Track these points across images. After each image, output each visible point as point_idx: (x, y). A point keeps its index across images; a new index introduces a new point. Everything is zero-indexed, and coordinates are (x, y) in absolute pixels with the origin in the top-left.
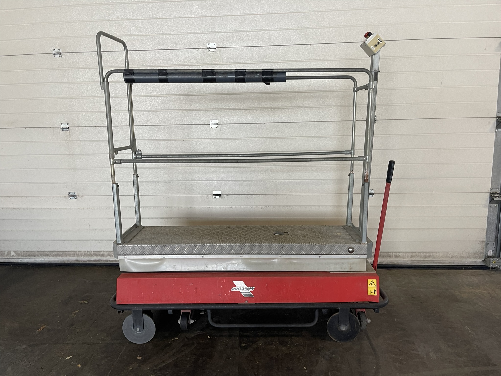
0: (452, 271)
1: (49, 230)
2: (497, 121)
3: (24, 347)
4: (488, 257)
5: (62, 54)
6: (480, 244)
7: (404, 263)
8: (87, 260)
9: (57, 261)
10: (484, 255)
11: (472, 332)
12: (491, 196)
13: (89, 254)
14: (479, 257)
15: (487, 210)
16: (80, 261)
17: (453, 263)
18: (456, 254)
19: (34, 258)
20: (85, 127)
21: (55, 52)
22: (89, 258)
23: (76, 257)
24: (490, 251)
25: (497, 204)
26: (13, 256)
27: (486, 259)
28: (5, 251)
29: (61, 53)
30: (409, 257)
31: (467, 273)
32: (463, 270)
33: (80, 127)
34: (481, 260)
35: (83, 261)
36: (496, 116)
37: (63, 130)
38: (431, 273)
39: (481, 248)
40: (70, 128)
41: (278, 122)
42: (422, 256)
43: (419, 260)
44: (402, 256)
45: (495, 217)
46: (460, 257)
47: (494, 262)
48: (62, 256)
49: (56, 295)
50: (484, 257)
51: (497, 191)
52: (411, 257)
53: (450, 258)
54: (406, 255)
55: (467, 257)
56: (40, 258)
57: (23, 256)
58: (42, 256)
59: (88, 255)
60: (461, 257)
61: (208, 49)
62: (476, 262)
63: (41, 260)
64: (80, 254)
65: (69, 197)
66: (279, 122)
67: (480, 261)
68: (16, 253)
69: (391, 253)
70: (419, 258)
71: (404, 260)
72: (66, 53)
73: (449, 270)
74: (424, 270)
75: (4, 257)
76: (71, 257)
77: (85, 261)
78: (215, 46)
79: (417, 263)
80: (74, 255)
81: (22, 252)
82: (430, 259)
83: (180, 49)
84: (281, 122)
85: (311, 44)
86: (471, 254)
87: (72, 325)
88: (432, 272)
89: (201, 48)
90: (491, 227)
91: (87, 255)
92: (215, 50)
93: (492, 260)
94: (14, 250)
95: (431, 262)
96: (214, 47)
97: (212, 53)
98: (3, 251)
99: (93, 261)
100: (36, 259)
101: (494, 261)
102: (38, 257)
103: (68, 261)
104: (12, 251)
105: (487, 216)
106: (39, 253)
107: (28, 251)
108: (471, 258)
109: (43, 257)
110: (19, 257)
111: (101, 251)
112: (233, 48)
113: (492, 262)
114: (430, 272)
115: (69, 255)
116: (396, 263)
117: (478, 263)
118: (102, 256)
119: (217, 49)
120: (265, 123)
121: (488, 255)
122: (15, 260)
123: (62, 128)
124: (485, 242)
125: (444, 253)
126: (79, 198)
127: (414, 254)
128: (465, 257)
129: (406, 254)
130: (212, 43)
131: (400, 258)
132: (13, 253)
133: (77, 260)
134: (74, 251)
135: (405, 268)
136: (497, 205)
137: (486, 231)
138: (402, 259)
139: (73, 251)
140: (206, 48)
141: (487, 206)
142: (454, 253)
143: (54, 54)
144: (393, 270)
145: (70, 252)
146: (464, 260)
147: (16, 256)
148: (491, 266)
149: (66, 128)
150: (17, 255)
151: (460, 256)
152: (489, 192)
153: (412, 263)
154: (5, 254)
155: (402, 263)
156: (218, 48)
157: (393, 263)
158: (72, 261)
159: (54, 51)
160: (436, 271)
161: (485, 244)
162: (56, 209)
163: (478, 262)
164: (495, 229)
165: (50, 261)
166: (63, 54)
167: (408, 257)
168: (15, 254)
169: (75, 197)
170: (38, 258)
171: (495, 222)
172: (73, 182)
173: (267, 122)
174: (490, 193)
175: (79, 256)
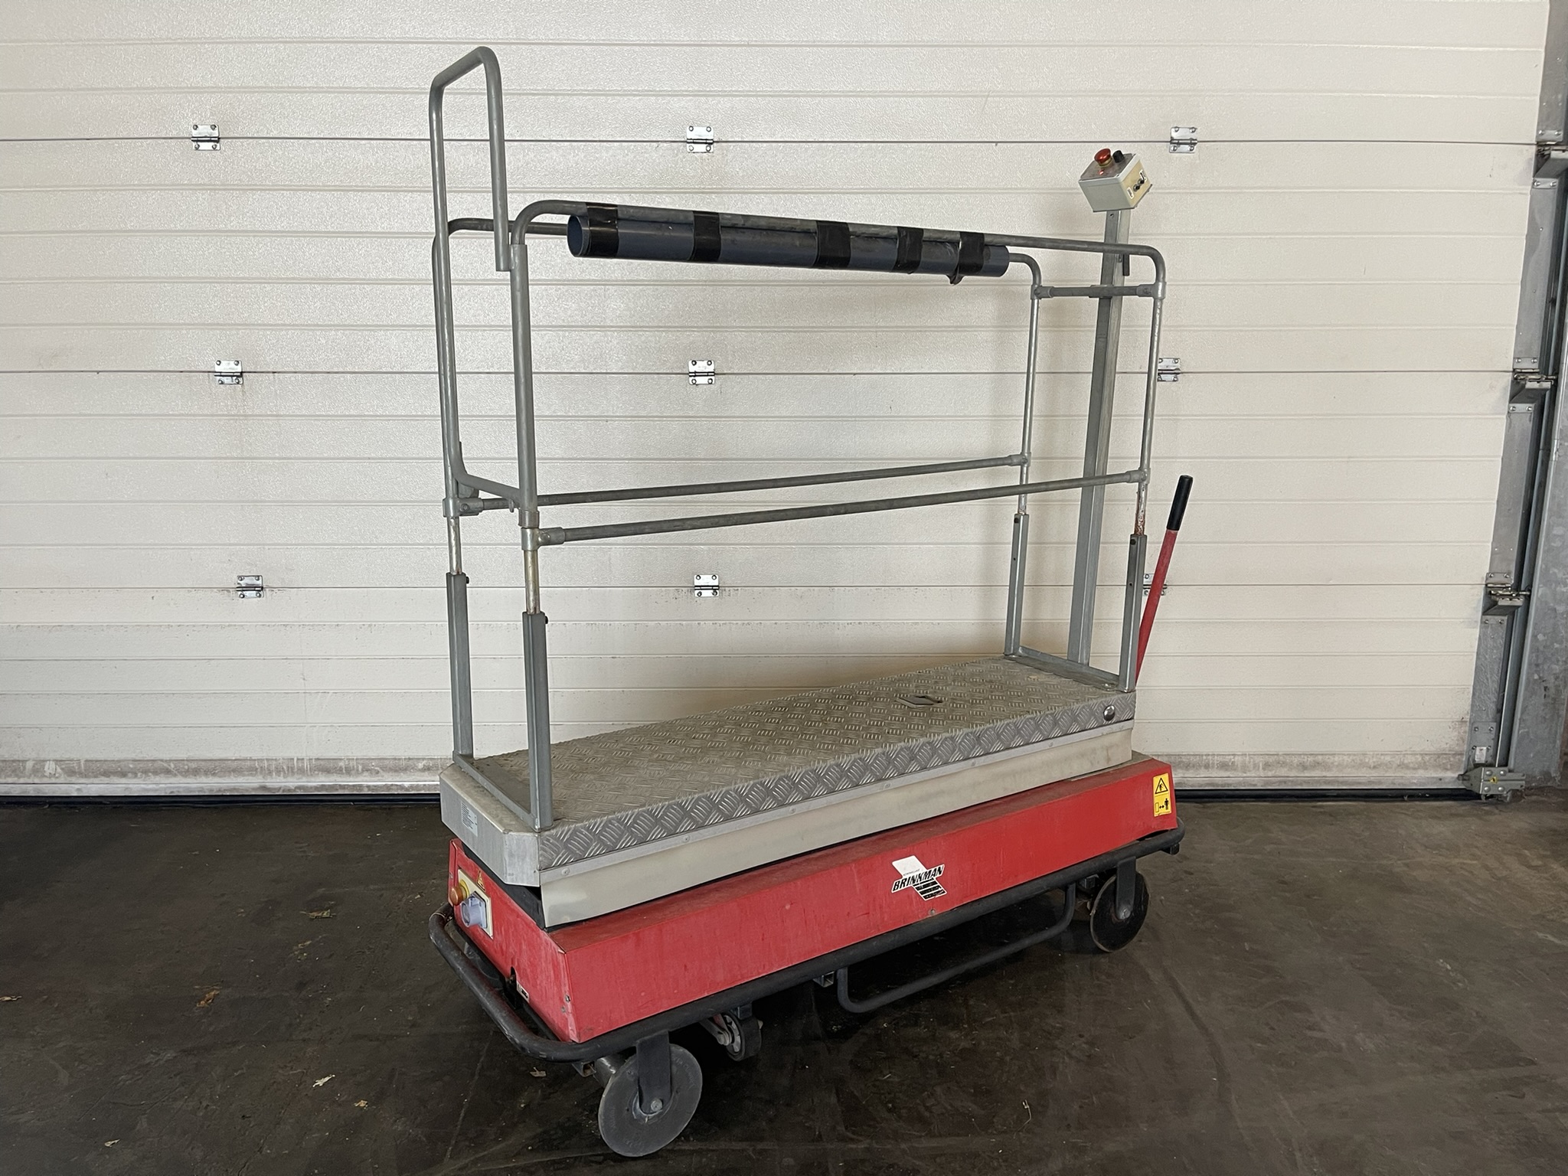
0: (1376, 804)
1: (173, 694)
2: (1512, 382)
3: (170, 1055)
4: (1477, 766)
5: (221, 140)
6: (1454, 728)
7: (1245, 786)
8: (296, 784)
9: (199, 791)
10: (1464, 759)
11: (1459, 976)
12: (1488, 594)
13: (303, 766)
14: (1451, 765)
15: (1476, 632)
16: (275, 789)
17: (1380, 783)
18: (1388, 758)
19: (124, 780)
20: (295, 372)
21: (200, 134)
22: (301, 778)
23: (261, 777)
24: (1481, 750)
25: (1503, 618)
26: (51, 776)
27: (1471, 770)
28: (26, 761)
29: (219, 138)
30: (1258, 769)
31: (1418, 811)
32: (1406, 801)
33: (279, 372)
34: (1456, 775)
35: (282, 789)
36: (1512, 370)
37: (222, 383)
38: (1321, 812)
39: (1455, 739)
40: (244, 374)
41: (895, 372)
42: (1295, 765)
43: (1286, 775)
44: (1239, 766)
45: (1498, 653)
46: (1399, 766)
47: (1494, 780)
48: (214, 774)
49: (223, 895)
50: (1463, 766)
51: (1506, 581)
52: (1264, 769)
53: (1370, 768)
54: (1249, 762)
55: (1417, 766)
56: (144, 781)
57: (86, 776)
58: (150, 774)
59: (298, 770)
60: (1402, 766)
61: (688, 145)
62: (1441, 779)
63: (142, 786)
64: (273, 768)
65: (240, 593)
66: (899, 372)
67: (1453, 778)
68: (63, 766)
69: (1210, 757)
70: (1286, 769)
71: (1245, 775)
72: (234, 140)
73: (1367, 803)
74: (1300, 804)
75: (22, 780)
76: (244, 775)
77: (289, 790)
78: (710, 136)
79: (1279, 785)
80: (252, 771)
81: (82, 763)
82: (1317, 773)
83: (600, 141)
84: (902, 372)
85: (997, 143)
86: (1427, 758)
87: (301, 986)
88: (1322, 810)
89: (666, 141)
90: (1485, 681)
91: (296, 770)
92: (708, 148)
93: (1488, 773)
94: (58, 757)
95: (1318, 782)
96: (706, 140)
97: (701, 158)
98: (19, 761)
99: (316, 788)
100: (131, 786)
101: (1492, 777)
102: (135, 775)
103: (235, 789)
104: (49, 760)
105: (1476, 650)
106: (138, 767)
107: (101, 761)
108: (1427, 769)
109: (153, 777)
110: (73, 779)
111: (341, 759)
112: (765, 145)
113: (1489, 781)
114: (1319, 810)
115: (237, 771)
116: (1222, 785)
117: (1445, 783)
118: (343, 774)
119: (715, 144)
120: (855, 374)
121: (1474, 760)
122: (60, 789)
123: (221, 376)
124: (1468, 724)
125: (1355, 755)
126: (271, 593)
127: (1271, 760)
128: (1411, 765)
129: (1252, 760)
130: (699, 126)
131: (1235, 770)
132: (52, 765)
133: (264, 788)
134: (255, 760)
135: (1247, 800)
136: (1506, 618)
137: (1472, 692)
138: (1240, 774)
139: (251, 760)
140: (683, 140)
141: (1476, 622)
142: (1382, 755)
143: (198, 140)
144: (1214, 804)
145: (240, 762)
146: (1408, 774)
147: (61, 775)
148: (1485, 791)
149: (232, 376)
150: (66, 773)
151: (1398, 762)
152: (1484, 583)
153: (1267, 783)
154: (24, 768)
155: (1239, 783)
156: (719, 144)
157: (1214, 786)
158: (247, 791)
159: (193, 130)
160: (1330, 806)
161: (1467, 729)
162: (194, 628)
163: (1447, 780)
164: (1496, 686)
165: (175, 790)
166: (226, 141)
167: (1256, 766)
168: (59, 770)
169: (260, 591)
170: (135, 780)
171: (1496, 667)
172: (254, 545)
173: (862, 372)
174: (1486, 585)
175: (270, 773)
